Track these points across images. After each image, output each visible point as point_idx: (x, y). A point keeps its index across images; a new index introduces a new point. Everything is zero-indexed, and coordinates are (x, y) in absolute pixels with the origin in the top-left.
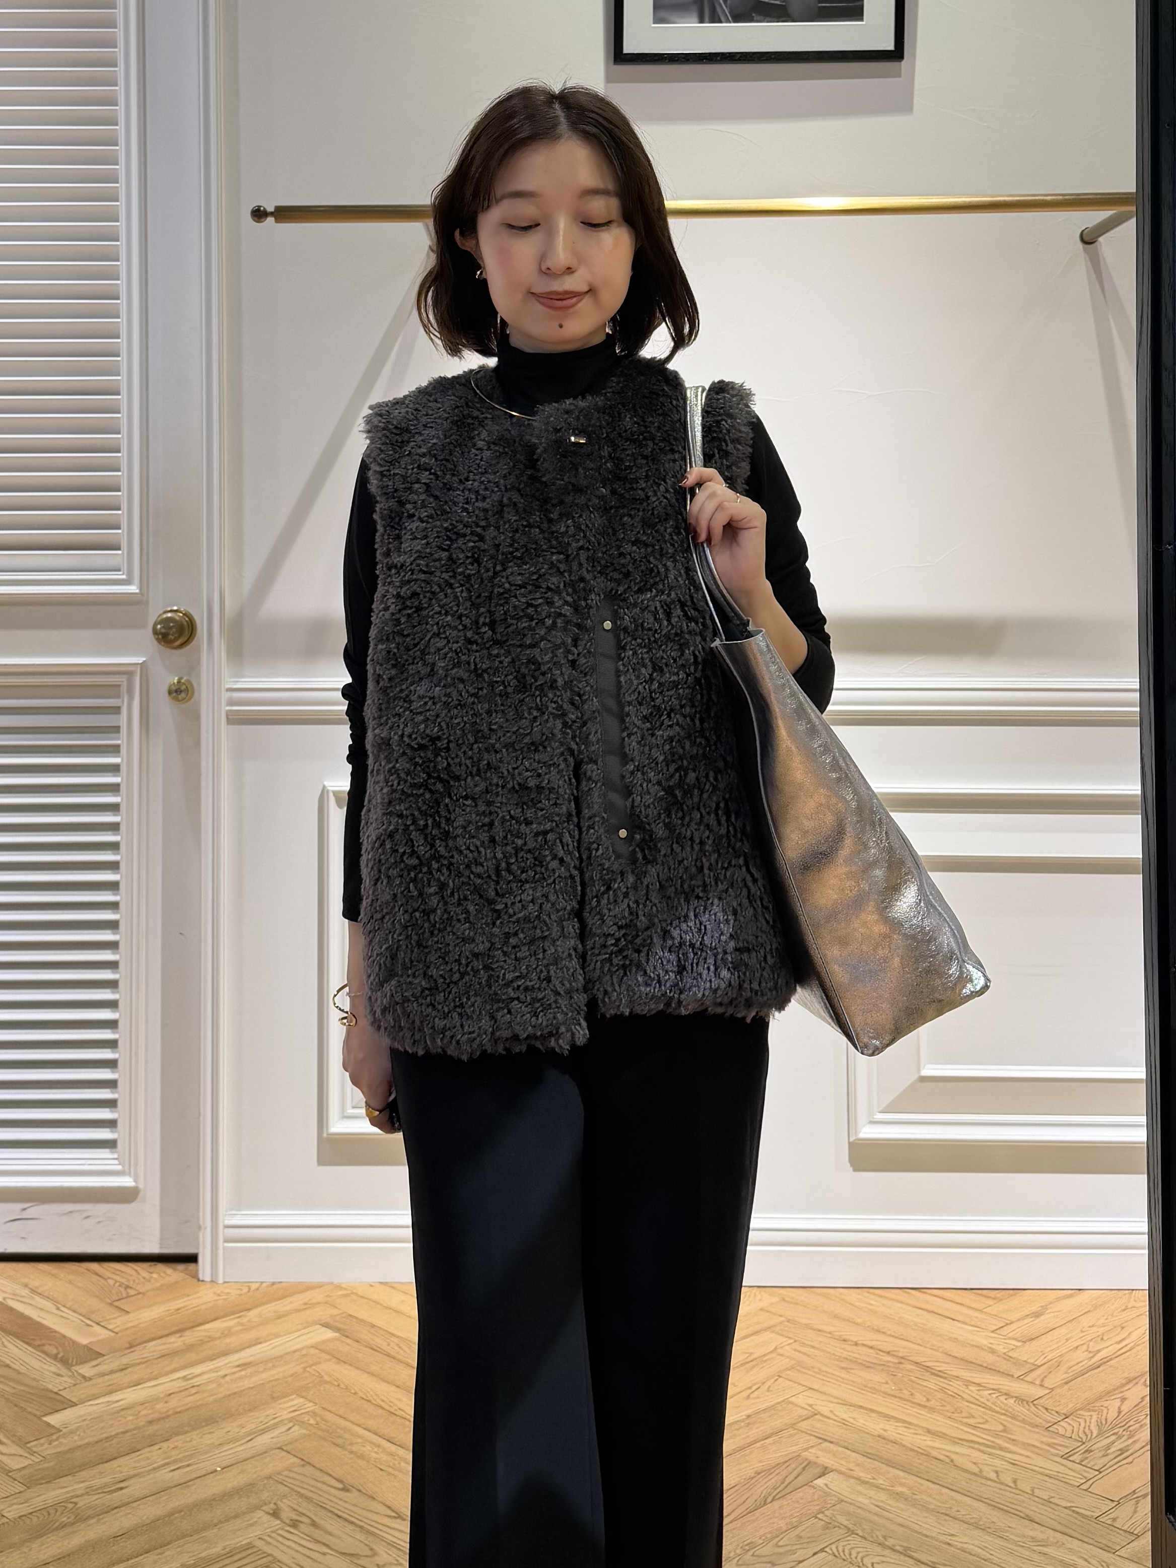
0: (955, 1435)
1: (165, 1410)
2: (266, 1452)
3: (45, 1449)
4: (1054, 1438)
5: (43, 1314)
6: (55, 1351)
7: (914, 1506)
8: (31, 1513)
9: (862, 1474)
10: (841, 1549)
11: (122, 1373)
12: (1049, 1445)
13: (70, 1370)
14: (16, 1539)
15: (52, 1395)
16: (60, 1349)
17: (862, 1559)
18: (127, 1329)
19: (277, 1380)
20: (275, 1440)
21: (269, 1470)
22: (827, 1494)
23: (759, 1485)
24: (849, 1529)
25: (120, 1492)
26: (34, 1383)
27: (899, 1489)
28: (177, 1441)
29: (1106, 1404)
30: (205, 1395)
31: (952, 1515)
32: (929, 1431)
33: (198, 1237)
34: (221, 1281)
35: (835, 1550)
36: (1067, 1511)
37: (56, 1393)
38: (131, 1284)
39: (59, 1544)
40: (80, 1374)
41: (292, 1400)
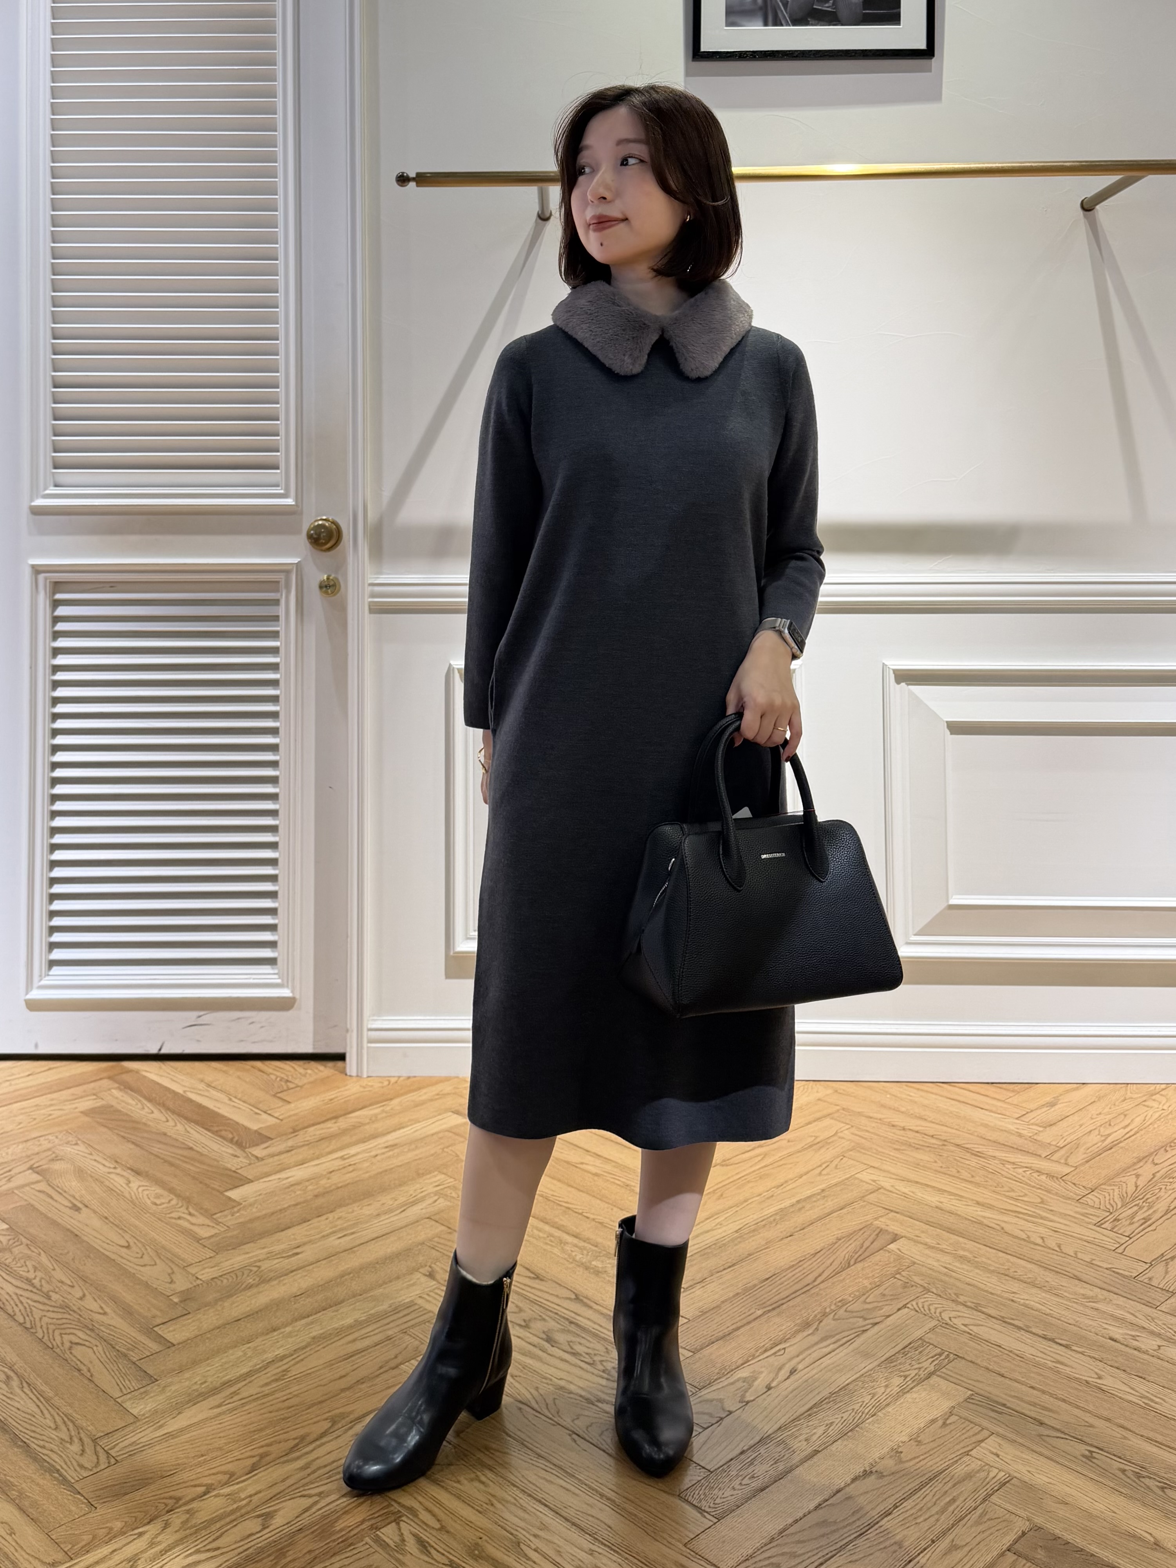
0: (1002, 1207)
1: (328, 1185)
2: (417, 1221)
3: (229, 1219)
4: (1086, 1209)
5: (218, 1105)
6: (230, 1136)
7: (976, 1267)
8: (221, 1276)
9: (928, 1240)
10: (920, 1306)
11: (289, 1154)
12: (1083, 1215)
13: (244, 1151)
14: (210, 1298)
15: (229, 1173)
16: (235, 1134)
17: (940, 1313)
18: (290, 1116)
19: (420, 1159)
20: (423, 1210)
21: (422, 1237)
22: (899, 1258)
23: (841, 1250)
24: (925, 1288)
25: (296, 1257)
26: (215, 1163)
27: (962, 1253)
28: (340, 1212)
29: (1123, 1179)
30: (361, 1172)
31: (1011, 1275)
32: (978, 1203)
33: (346, 1039)
34: (365, 1076)
35: (915, 1306)
36: (1108, 1272)
37: (234, 1172)
38: (290, 1079)
39: (249, 1302)
40: (253, 1155)
41: (435, 1176)
